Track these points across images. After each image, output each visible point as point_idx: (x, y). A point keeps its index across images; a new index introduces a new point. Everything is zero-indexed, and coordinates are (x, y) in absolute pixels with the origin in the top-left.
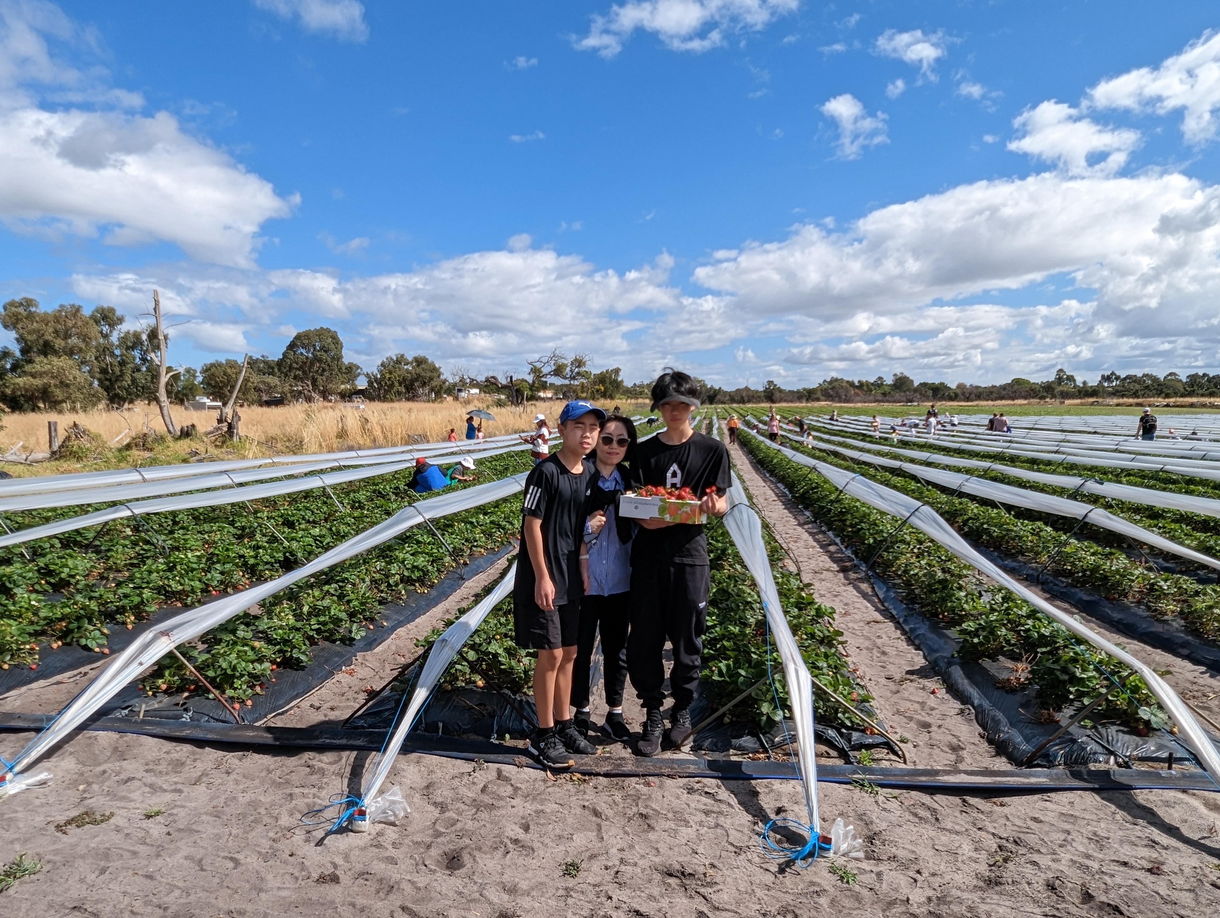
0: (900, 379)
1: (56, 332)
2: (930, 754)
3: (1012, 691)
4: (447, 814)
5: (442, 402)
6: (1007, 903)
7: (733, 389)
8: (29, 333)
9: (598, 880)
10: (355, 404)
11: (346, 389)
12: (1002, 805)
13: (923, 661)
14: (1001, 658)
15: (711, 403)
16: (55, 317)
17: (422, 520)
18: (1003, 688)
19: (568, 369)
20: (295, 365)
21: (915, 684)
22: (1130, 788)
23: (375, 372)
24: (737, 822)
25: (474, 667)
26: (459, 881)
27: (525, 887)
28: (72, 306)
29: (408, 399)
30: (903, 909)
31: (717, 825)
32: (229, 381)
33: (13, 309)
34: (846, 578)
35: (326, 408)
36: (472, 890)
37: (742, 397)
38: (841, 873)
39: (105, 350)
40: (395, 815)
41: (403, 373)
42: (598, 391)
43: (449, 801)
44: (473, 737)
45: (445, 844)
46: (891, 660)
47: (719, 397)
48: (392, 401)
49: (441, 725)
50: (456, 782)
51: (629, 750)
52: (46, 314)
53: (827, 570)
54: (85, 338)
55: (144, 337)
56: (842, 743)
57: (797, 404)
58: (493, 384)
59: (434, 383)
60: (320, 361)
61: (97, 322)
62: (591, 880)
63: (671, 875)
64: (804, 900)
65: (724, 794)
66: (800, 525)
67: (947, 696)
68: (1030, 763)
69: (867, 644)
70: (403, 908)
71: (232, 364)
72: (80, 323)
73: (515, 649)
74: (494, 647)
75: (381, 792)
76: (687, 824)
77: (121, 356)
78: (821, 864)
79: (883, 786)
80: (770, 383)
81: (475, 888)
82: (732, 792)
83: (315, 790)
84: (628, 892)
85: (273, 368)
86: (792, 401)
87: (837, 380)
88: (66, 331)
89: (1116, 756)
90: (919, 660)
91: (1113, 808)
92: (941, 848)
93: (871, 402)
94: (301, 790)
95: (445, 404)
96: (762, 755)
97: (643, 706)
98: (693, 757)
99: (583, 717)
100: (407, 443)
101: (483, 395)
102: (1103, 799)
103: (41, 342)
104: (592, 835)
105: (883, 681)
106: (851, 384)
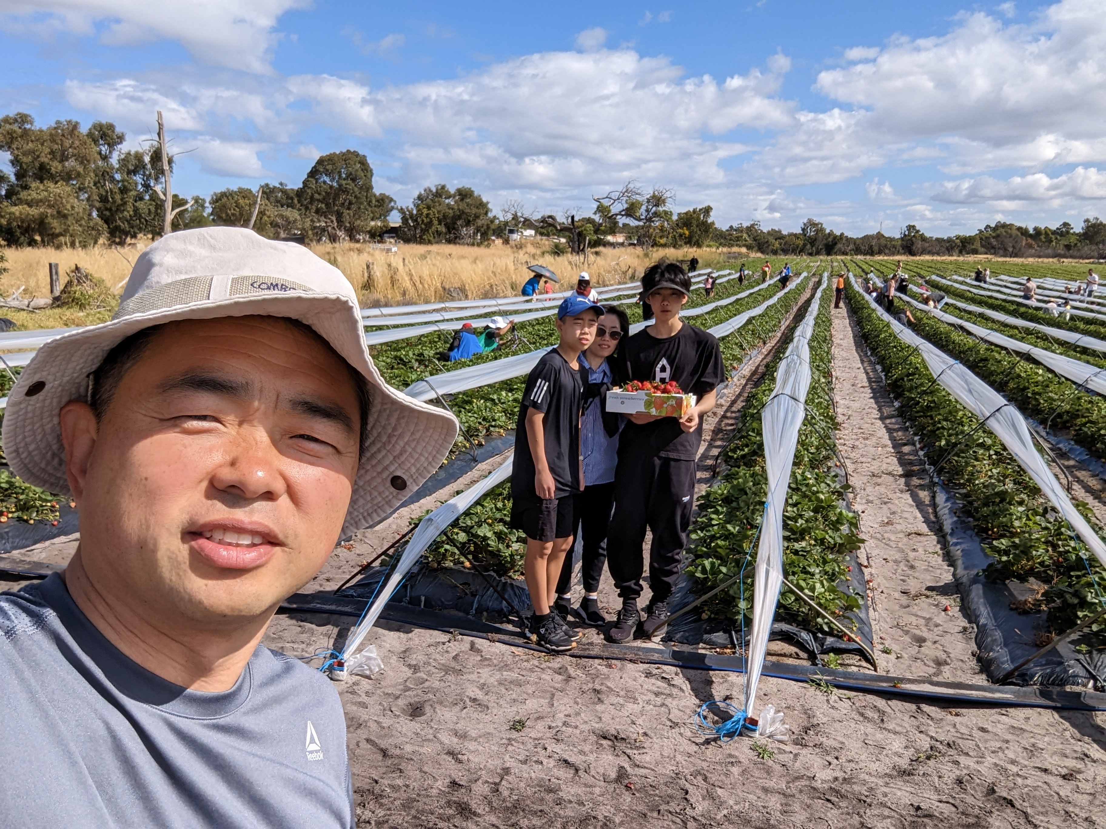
0: (1094, 226)
1: (52, 152)
2: (910, 666)
3: (1025, 613)
4: (418, 675)
5: (488, 246)
6: (908, 789)
7: (860, 236)
8: (24, 154)
9: (539, 735)
10: (386, 246)
11: (376, 227)
12: (957, 715)
13: (951, 577)
14: (1032, 579)
15: (828, 254)
16: (51, 135)
17: (435, 396)
18: (1016, 609)
19: (644, 208)
20: (316, 196)
21: (930, 600)
22: (1093, 709)
23: (411, 206)
24: (683, 704)
25: (463, 548)
26: (419, 725)
27: (474, 735)
28: (69, 122)
29: (449, 242)
30: (807, 783)
31: (663, 705)
32: (241, 214)
33: (8, 127)
34: (907, 484)
35: (351, 249)
36: (429, 733)
37: (871, 247)
38: (760, 751)
39: (105, 174)
40: (370, 669)
41: (443, 208)
42: (681, 236)
43: (421, 664)
44: (454, 612)
45: (412, 697)
46: (917, 575)
47: (839, 246)
48: (430, 242)
49: (423, 598)
50: (431, 650)
51: (602, 636)
52: (41, 131)
53: (889, 474)
54: (83, 160)
55: (147, 159)
56: (814, 646)
57: (947, 258)
58: (550, 225)
59: (480, 222)
60: (345, 191)
61: (95, 141)
62: (533, 735)
63: (605, 738)
64: (719, 768)
65: (680, 680)
66: (882, 419)
67: (959, 615)
68: (1004, 681)
69: (898, 556)
70: (368, 740)
71: (245, 193)
72: (77, 143)
73: (506, 534)
74: (484, 531)
75: (359, 650)
76: (635, 700)
77: (123, 181)
78: (746, 742)
79: (839, 687)
80: (911, 228)
81: (431, 731)
82: (688, 679)
83: (303, 646)
84: (562, 746)
85: (292, 199)
86: (938, 254)
87: (1004, 226)
88: (63, 152)
89: (1096, 680)
90: (947, 577)
91: (1067, 724)
92: (871, 743)
93: (1048, 256)
94: (292, 645)
95: (492, 250)
96: (728, 651)
97: (620, 595)
98: (661, 647)
99: (563, 603)
100: (442, 300)
101: (539, 237)
102: (1061, 717)
103: (37, 165)
104: (544, 702)
105: (897, 595)
106: (1023, 232)
